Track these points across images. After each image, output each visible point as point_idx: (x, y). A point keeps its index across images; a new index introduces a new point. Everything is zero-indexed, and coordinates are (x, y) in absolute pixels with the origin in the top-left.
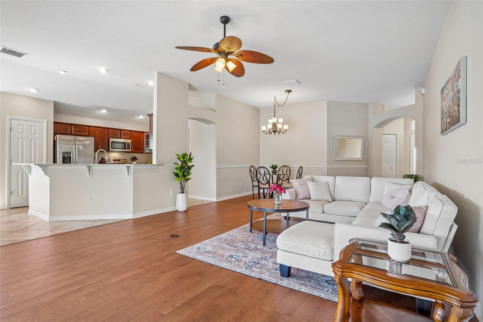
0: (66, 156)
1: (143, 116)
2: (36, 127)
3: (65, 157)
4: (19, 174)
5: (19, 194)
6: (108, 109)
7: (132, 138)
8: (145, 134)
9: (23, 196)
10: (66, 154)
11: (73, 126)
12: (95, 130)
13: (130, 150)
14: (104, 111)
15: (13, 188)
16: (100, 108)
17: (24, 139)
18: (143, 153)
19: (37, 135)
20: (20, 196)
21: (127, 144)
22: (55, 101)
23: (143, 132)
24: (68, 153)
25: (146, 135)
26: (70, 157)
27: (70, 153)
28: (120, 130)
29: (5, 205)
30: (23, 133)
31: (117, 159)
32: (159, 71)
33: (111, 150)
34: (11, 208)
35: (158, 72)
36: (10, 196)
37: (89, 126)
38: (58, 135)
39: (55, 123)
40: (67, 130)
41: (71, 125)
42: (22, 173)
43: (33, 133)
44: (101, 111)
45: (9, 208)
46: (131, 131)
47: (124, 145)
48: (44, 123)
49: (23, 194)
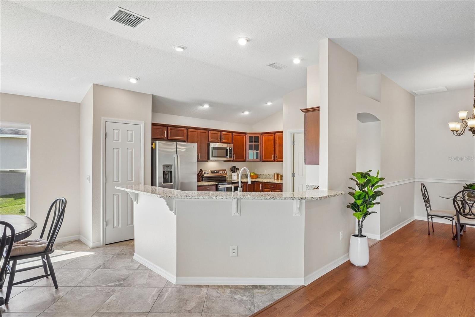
0: (167, 170)
1: (249, 112)
2: (133, 131)
3: (165, 172)
4: (115, 197)
5: (115, 225)
6: (211, 104)
7: (233, 141)
8: (247, 136)
9: (119, 228)
10: (167, 167)
11: (169, 128)
12: (194, 132)
13: (232, 159)
14: (206, 106)
15: (109, 217)
16: (201, 103)
17: (120, 149)
18: (244, 161)
19: (133, 142)
20: (115, 227)
21: (230, 149)
22: (153, 94)
23: (245, 133)
24: (168, 167)
25: (249, 137)
26: (171, 172)
27: (171, 166)
28: (221, 131)
29: (100, 241)
30: (119, 141)
31: (215, 170)
32: (331, 37)
33: (211, 158)
34: (106, 245)
35: (329, 39)
36: (105, 228)
37: (187, 128)
38: (157, 142)
39: (153, 124)
40: (163, 133)
41: (167, 126)
42: (118, 196)
43: (129, 140)
44: (203, 106)
45: (105, 244)
46: (232, 132)
47: (225, 151)
48: (141, 125)
49: (119, 225)
